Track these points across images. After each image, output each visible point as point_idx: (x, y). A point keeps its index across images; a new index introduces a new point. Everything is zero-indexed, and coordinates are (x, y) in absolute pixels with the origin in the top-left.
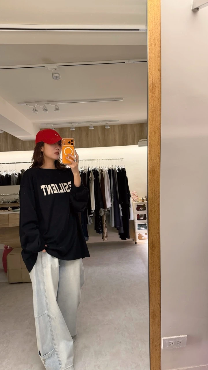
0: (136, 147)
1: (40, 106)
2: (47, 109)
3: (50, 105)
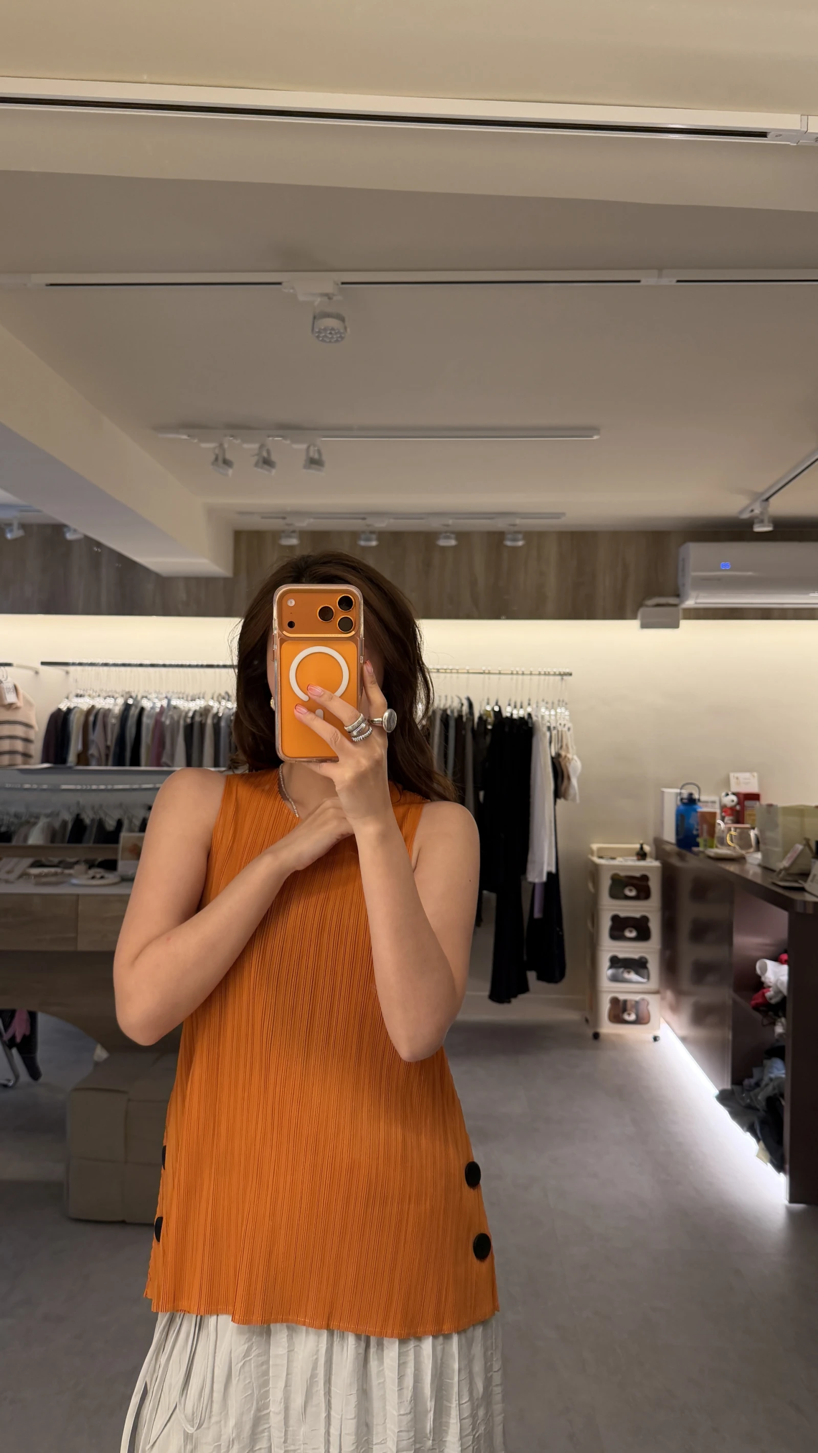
0: (632, 625)
1: (246, 446)
2: (274, 458)
3: (288, 442)
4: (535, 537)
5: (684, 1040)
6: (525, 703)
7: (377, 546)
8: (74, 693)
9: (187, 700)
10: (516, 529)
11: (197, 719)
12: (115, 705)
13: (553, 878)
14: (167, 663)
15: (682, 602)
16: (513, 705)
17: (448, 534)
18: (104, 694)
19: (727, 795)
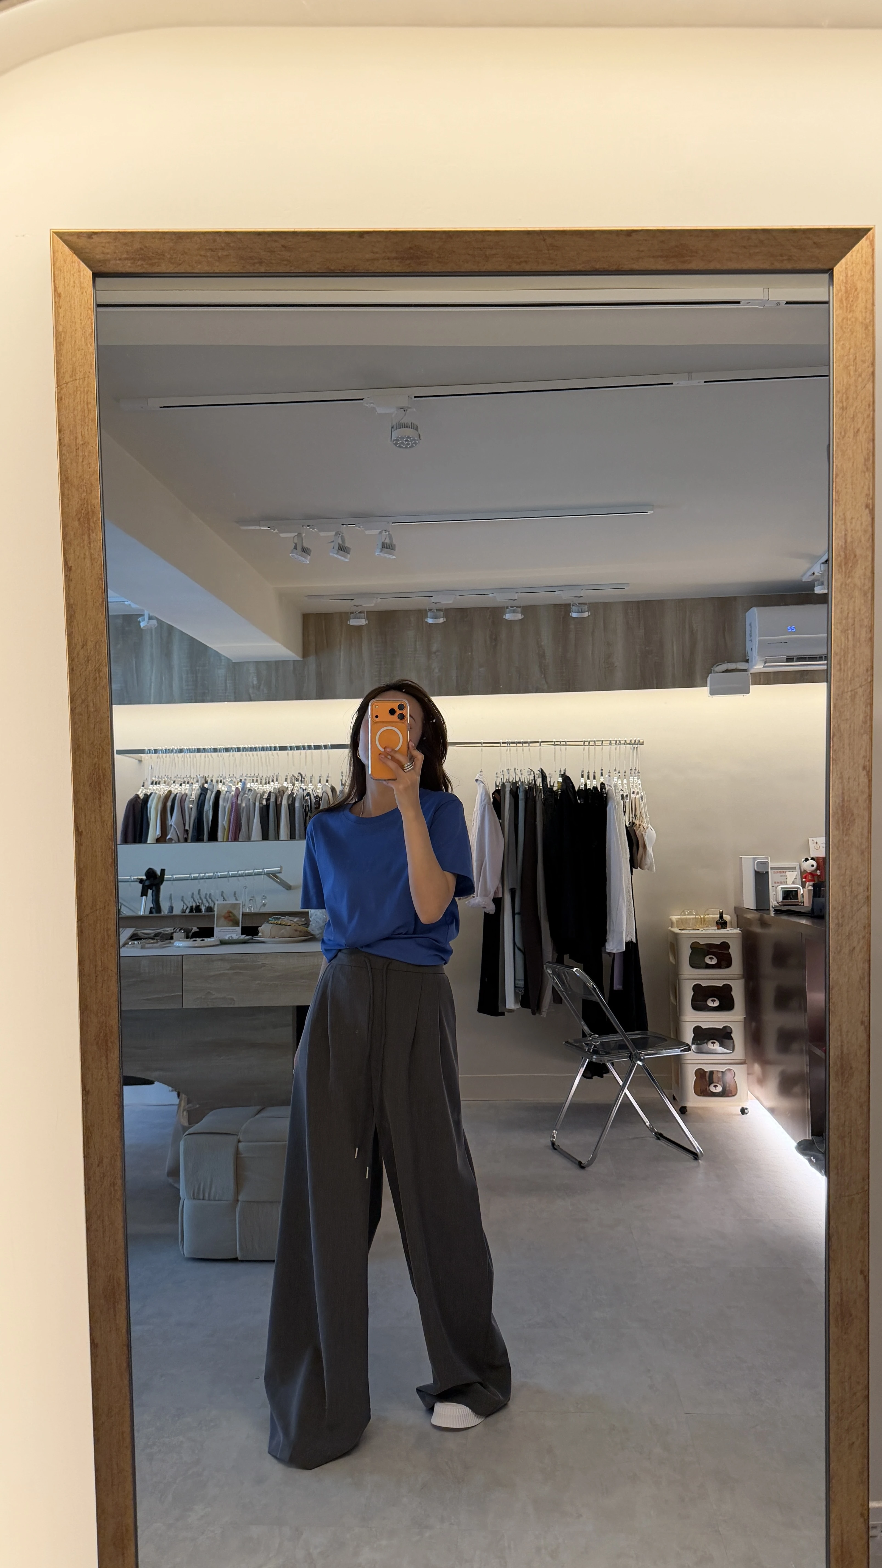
4: (601, 609)
5: (772, 1111)
6: (598, 775)
7: (444, 622)
8: (150, 782)
9: (261, 783)
10: (581, 601)
11: (272, 800)
12: (192, 791)
13: (632, 947)
14: (241, 746)
15: (752, 667)
16: (586, 776)
17: (515, 608)
18: (180, 780)
19: (807, 860)
